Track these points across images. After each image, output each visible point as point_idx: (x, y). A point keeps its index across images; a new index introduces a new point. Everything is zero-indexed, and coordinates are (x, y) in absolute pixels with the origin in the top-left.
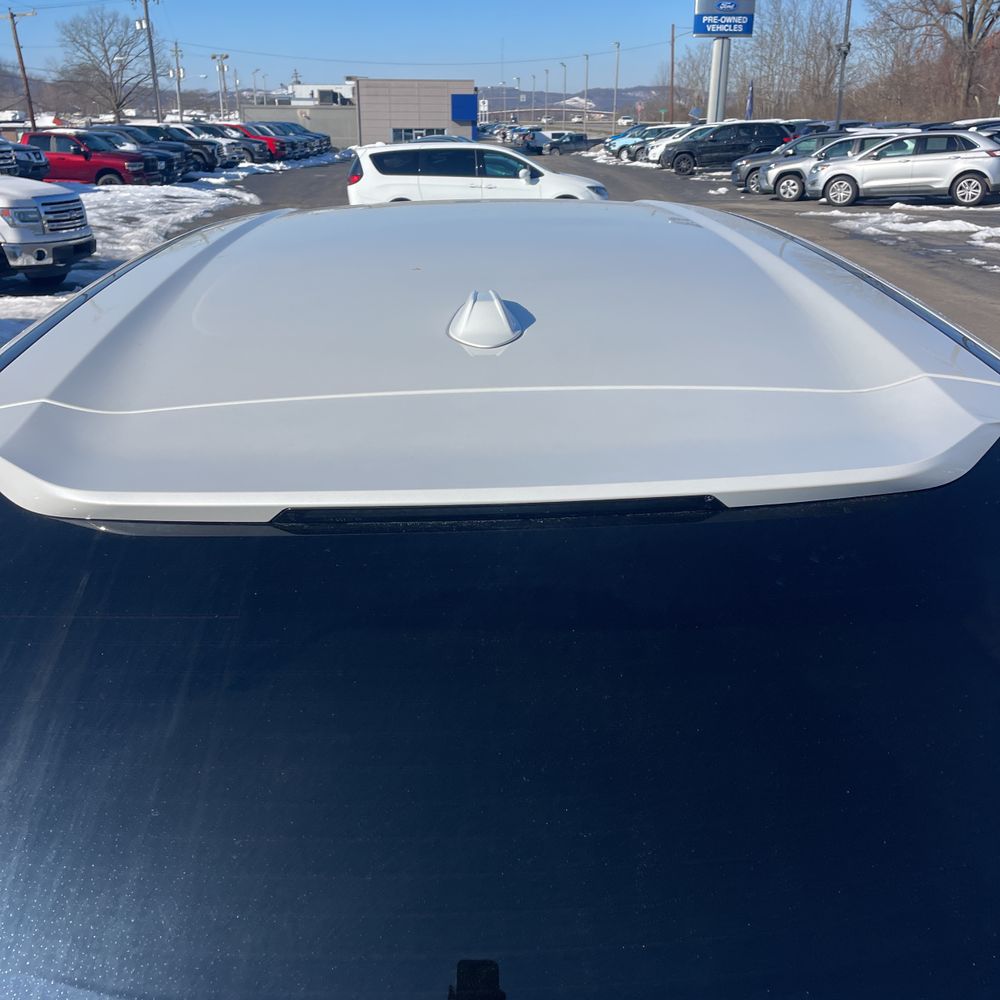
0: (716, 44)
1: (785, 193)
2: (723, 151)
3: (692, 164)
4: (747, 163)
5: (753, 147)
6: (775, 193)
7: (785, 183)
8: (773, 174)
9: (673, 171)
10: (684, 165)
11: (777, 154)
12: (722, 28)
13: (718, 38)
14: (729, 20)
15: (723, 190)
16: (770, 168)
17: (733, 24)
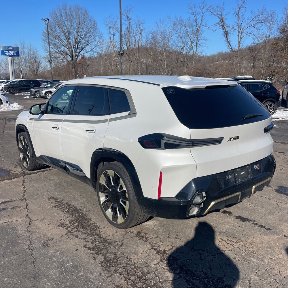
0: (9, 58)
1: (48, 97)
2: (23, 87)
3: (14, 91)
4: (34, 90)
5: (31, 86)
6: (45, 97)
7: (48, 94)
8: (44, 92)
9: (8, 92)
10: (11, 91)
11: (42, 87)
12: (10, 54)
13: (9, 57)
14: (12, 52)
15: (28, 97)
16: (43, 91)
17: (13, 53)
